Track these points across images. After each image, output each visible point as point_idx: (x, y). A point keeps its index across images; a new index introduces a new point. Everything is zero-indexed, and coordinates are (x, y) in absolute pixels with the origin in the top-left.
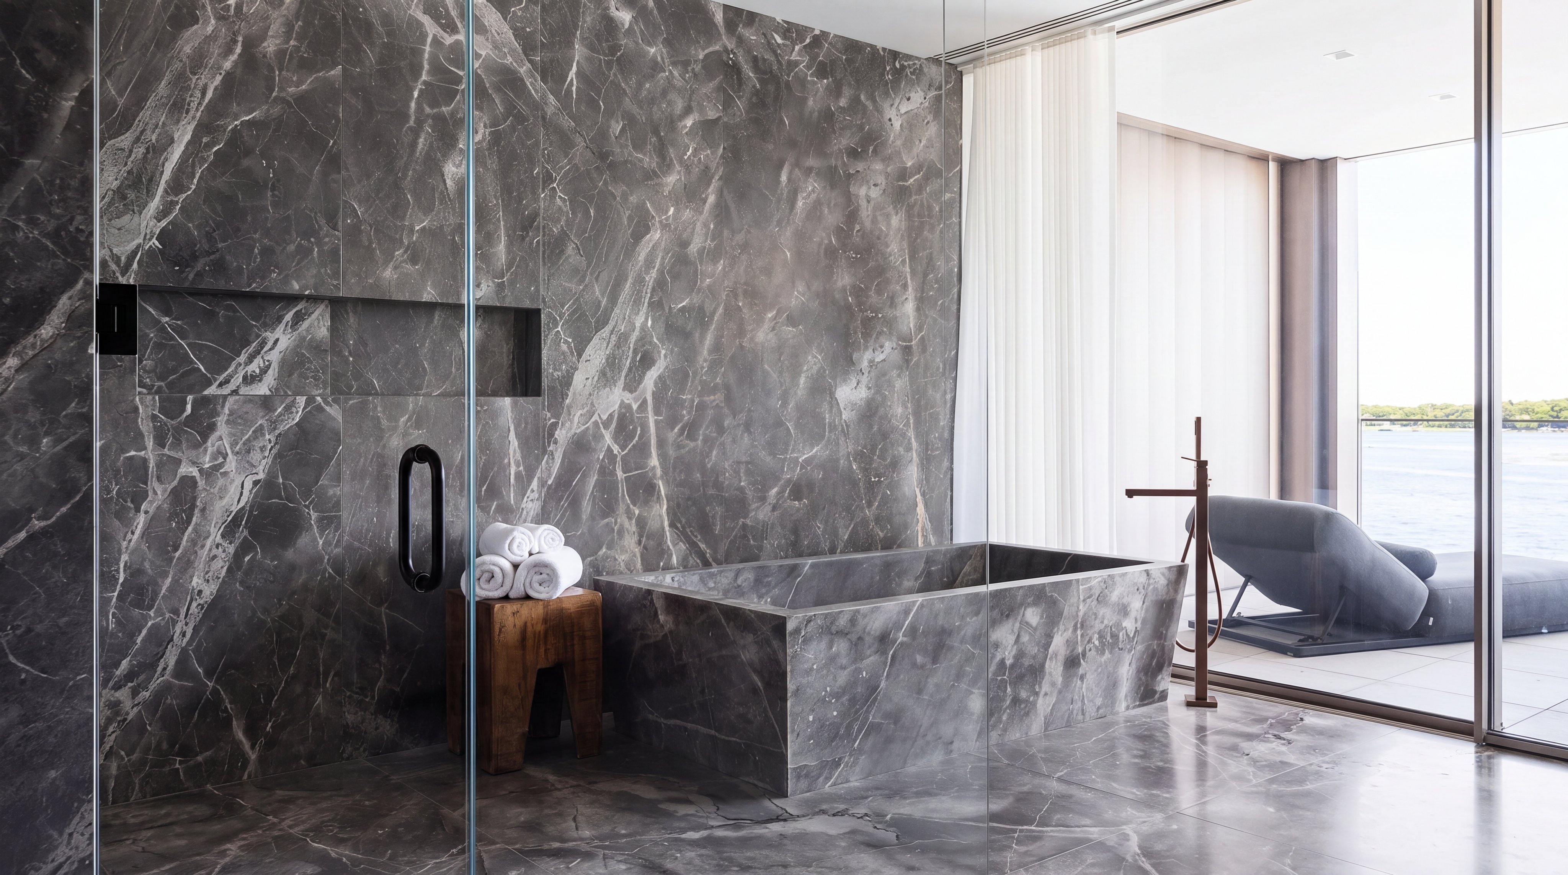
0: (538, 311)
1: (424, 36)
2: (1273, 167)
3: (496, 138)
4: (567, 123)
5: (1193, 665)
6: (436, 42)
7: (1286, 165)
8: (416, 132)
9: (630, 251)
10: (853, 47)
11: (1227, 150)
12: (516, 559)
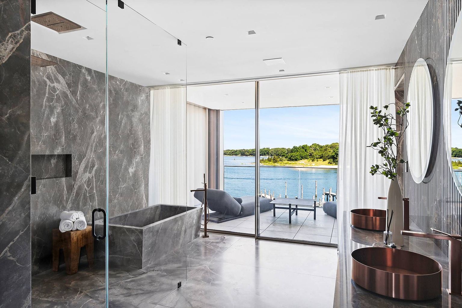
0: (71, 155)
1: (46, 85)
2: (207, 110)
3: (62, 110)
4: (77, 106)
5: (204, 228)
6: (49, 86)
7: (209, 110)
8: (45, 110)
9: (90, 138)
10: (132, 84)
11: (199, 107)
12: (73, 221)
